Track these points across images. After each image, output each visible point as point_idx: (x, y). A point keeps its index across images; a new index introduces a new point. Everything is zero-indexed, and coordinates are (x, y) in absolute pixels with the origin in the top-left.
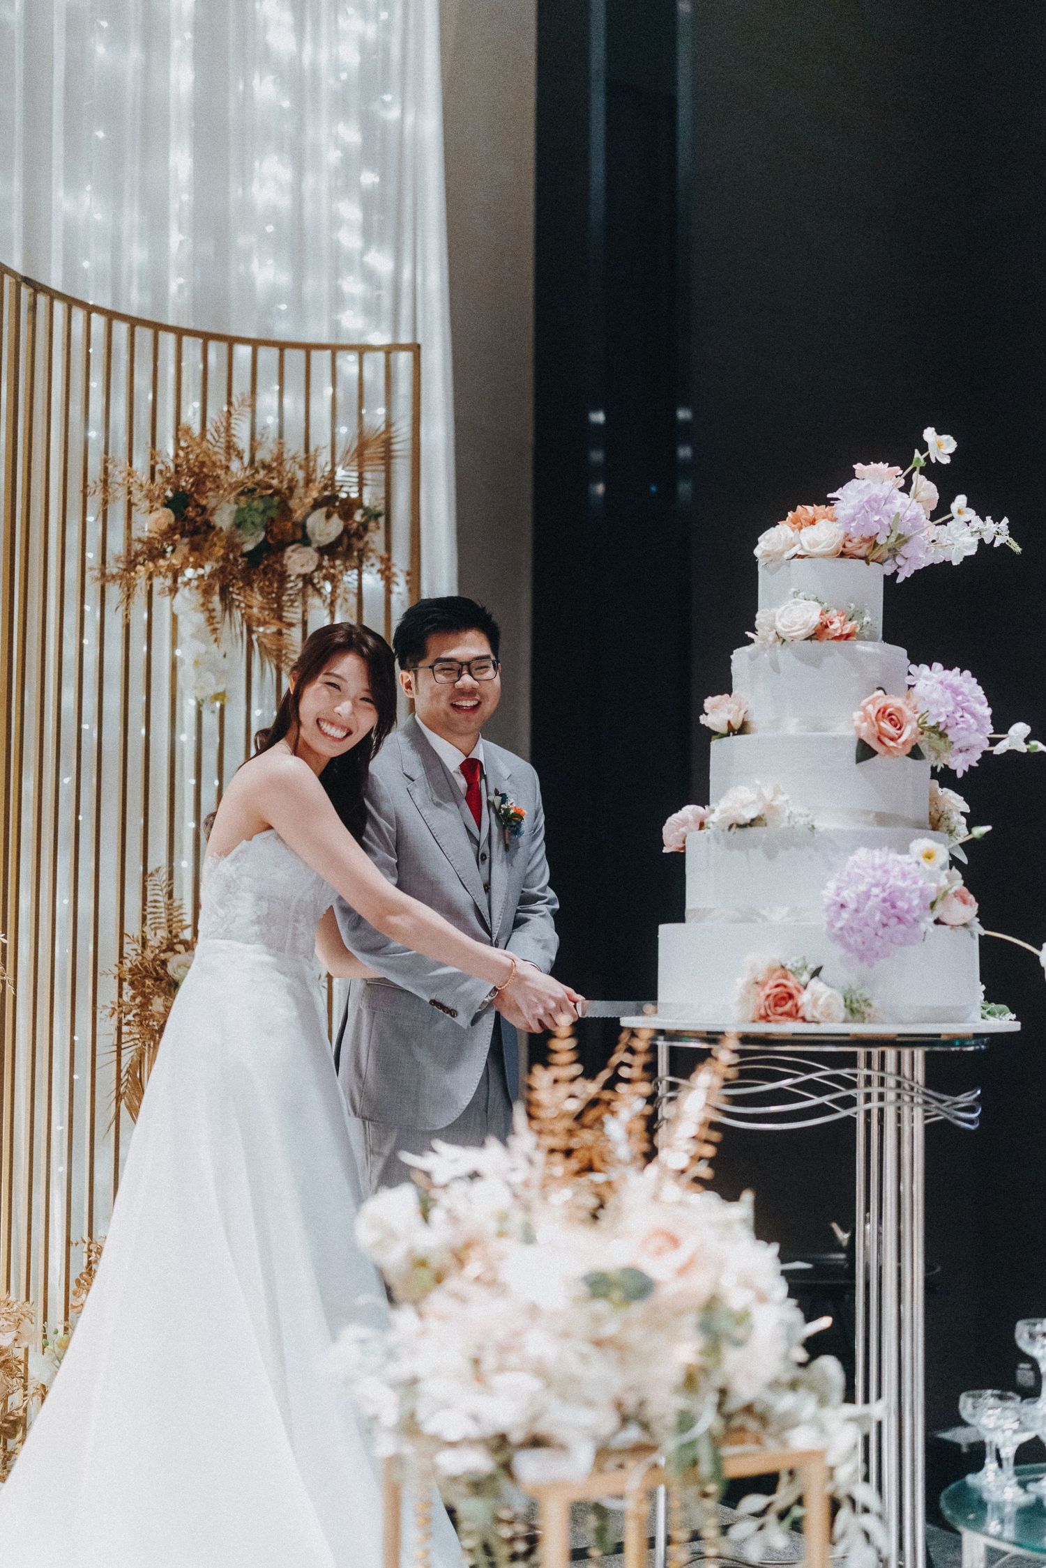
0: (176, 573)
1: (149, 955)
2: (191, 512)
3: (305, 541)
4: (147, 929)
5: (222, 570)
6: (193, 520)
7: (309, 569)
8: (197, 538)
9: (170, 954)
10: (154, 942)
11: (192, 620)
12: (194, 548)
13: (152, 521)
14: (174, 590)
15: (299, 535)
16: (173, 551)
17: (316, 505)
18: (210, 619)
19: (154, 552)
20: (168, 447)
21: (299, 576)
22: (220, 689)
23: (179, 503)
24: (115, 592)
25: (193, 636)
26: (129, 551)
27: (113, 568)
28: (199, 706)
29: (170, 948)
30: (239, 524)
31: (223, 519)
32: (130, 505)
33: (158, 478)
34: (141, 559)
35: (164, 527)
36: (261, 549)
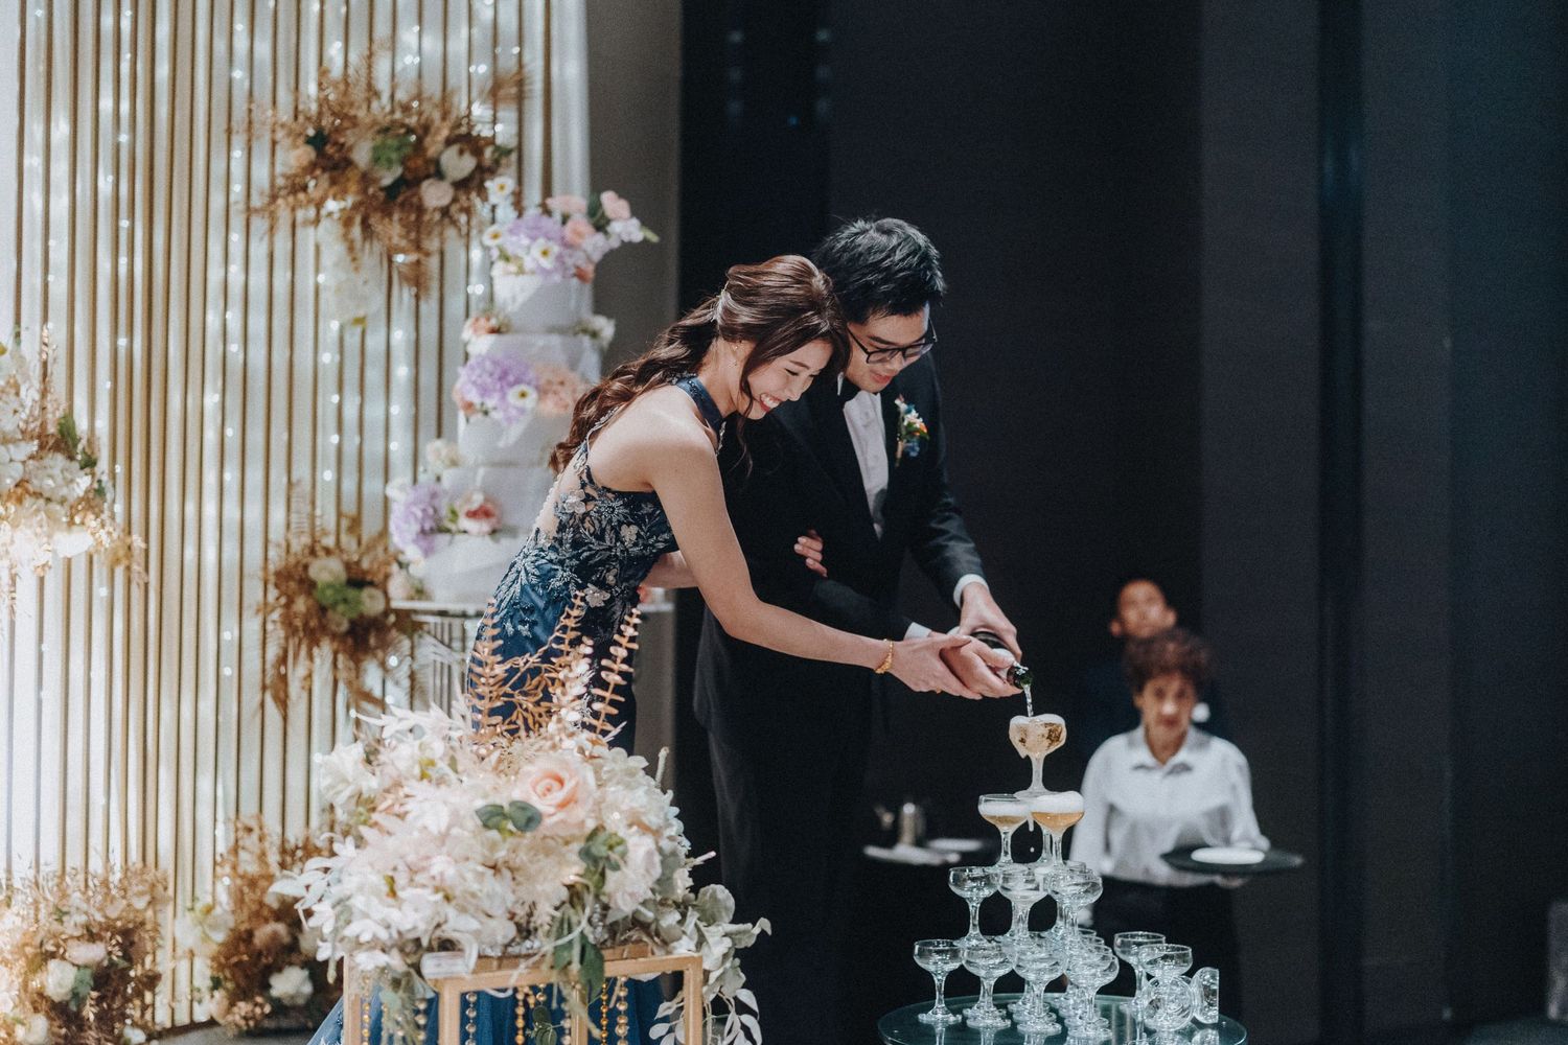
0: (319, 205)
1: (292, 560)
2: (330, 149)
3: (439, 175)
4: (290, 536)
5: (361, 203)
6: (330, 157)
7: (445, 201)
8: (335, 173)
9: (310, 559)
10: (296, 547)
11: (334, 250)
12: (333, 182)
13: (293, 157)
14: (317, 221)
15: (432, 169)
16: (316, 185)
17: (449, 142)
18: (351, 249)
19: (297, 187)
20: (311, 88)
21: (435, 209)
22: (361, 313)
23: (319, 141)
24: (259, 225)
25: (336, 265)
26: (272, 185)
27: (256, 202)
28: (342, 329)
29: (313, 552)
30: (376, 160)
31: (362, 155)
32: (274, 143)
33: (301, 118)
34: (283, 193)
35: (305, 163)
36: (400, 183)
